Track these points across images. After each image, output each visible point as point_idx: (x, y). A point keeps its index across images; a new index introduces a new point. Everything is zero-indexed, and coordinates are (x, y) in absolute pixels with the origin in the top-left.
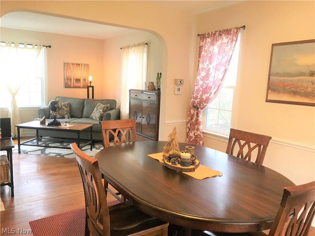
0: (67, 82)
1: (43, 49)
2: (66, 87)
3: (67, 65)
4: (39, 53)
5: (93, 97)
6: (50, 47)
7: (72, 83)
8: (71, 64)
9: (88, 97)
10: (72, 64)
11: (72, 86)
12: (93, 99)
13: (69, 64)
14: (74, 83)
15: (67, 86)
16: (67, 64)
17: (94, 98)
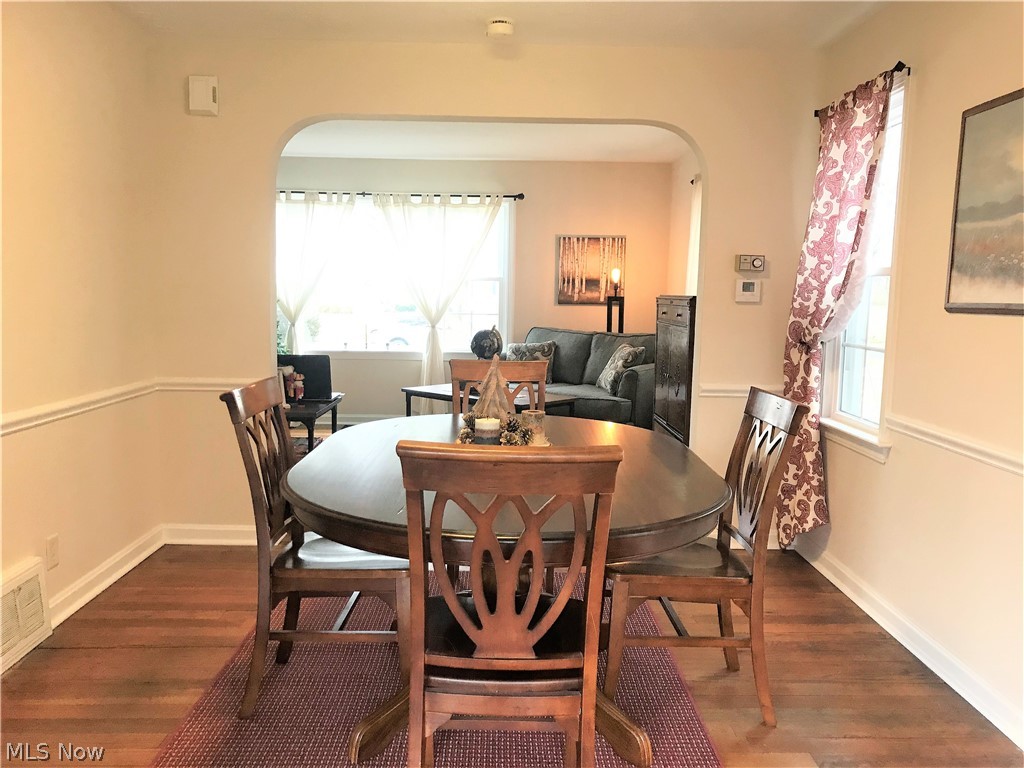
0: (564, 288)
1: (507, 205)
2: (560, 302)
3: (564, 243)
4: (494, 215)
5: (621, 329)
6: (521, 196)
7: (577, 290)
8: (575, 240)
9: (609, 328)
10: (578, 239)
11: (576, 299)
12: (621, 335)
13: (569, 238)
14: (580, 291)
15: (564, 300)
16: (564, 238)
17: (624, 332)
